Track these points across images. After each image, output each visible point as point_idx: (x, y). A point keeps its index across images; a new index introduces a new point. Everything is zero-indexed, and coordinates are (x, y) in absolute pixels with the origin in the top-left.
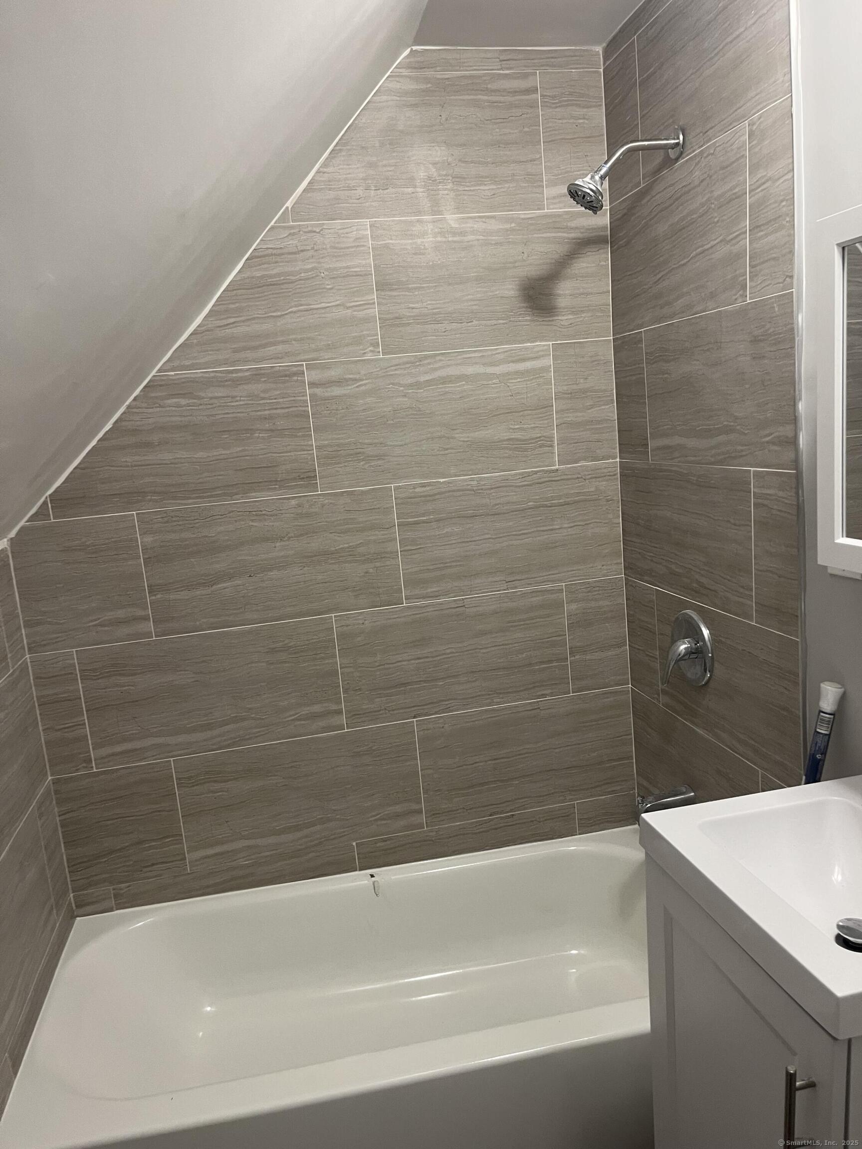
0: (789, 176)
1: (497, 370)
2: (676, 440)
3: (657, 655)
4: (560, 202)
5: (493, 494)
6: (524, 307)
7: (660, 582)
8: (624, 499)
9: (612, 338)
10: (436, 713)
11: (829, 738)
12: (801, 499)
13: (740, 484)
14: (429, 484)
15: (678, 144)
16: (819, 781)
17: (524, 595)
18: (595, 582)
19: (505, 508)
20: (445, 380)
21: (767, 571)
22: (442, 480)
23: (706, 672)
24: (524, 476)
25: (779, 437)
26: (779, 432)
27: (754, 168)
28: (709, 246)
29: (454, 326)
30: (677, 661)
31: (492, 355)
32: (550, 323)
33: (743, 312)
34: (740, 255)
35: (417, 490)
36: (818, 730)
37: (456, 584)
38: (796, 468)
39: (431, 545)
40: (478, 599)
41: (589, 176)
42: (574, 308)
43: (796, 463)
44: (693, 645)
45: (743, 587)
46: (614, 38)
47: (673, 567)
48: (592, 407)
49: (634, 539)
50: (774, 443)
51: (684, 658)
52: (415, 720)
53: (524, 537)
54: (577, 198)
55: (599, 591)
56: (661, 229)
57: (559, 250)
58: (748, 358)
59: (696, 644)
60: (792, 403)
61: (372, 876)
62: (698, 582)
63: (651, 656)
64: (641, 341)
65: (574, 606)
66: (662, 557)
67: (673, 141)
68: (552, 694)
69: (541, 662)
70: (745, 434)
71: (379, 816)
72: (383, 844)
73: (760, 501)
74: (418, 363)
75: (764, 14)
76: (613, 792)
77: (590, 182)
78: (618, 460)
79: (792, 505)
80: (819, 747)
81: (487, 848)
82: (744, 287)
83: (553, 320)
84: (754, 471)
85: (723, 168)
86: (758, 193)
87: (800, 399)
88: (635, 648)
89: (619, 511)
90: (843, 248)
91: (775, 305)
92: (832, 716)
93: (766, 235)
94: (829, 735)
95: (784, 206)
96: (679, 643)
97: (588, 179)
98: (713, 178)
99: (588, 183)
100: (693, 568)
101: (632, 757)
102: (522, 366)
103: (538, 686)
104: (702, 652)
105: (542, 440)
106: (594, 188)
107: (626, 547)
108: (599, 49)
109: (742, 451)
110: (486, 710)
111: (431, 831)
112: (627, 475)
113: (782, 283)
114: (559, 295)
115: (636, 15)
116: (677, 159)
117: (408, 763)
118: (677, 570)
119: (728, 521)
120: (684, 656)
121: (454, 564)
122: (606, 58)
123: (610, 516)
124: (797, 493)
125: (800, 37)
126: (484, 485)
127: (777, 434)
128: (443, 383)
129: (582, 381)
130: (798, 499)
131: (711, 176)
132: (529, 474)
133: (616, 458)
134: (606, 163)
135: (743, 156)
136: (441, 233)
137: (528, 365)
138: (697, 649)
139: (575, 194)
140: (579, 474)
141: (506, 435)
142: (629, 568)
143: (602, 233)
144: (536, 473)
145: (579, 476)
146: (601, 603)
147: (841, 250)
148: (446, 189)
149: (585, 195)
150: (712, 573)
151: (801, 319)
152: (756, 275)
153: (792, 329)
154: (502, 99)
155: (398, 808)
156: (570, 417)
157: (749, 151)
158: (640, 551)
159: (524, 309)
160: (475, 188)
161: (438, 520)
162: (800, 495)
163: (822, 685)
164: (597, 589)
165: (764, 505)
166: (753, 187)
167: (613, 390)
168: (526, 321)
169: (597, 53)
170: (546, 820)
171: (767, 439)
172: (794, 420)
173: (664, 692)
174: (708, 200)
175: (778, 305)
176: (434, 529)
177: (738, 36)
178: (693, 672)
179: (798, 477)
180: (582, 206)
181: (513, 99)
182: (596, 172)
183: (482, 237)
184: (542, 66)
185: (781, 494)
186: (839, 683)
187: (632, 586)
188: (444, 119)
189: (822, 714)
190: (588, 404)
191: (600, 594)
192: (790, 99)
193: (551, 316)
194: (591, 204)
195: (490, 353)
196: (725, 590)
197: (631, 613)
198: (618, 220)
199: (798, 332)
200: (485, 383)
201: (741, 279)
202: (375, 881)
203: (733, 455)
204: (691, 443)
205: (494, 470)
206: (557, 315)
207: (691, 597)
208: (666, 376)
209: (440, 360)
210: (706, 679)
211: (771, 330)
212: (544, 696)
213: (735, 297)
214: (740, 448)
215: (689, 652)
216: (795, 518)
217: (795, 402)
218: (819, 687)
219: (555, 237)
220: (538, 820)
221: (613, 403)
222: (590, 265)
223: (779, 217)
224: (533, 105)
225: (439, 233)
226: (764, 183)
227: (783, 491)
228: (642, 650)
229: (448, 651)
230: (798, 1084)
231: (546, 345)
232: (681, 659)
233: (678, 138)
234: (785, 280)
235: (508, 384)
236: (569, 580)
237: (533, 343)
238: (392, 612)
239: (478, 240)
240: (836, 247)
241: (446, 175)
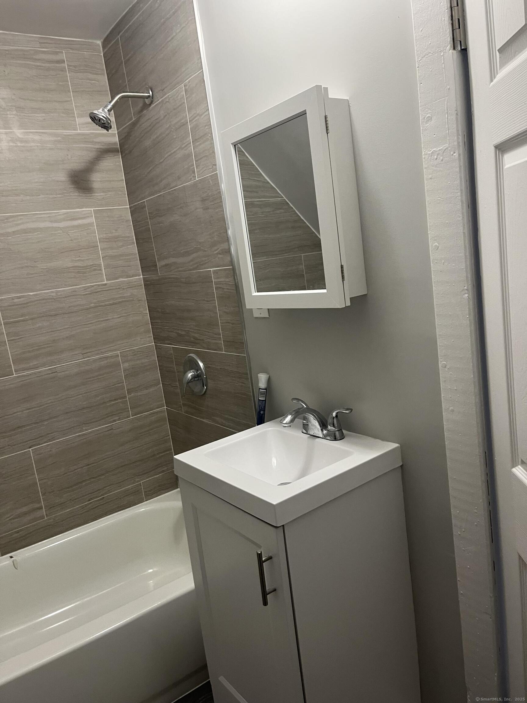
0: (207, 113)
1: (62, 225)
2: (172, 260)
3: (177, 385)
4: (87, 127)
5: (68, 301)
6: (72, 187)
7: (174, 342)
8: (148, 299)
9: (128, 207)
10: (45, 443)
11: (265, 402)
12: (236, 281)
13: (206, 279)
14: (23, 297)
15: (149, 96)
16: (264, 423)
17: (95, 361)
18: (138, 349)
19: (76, 308)
20: (25, 231)
21: (227, 322)
22: (31, 294)
23: (203, 386)
24: (86, 289)
25: (222, 250)
26: (221, 247)
27: (190, 109)
28: (173, 151)
29: (28, 197)
30: (188, 383)
31: (56, 216)
32: (90, 197)
33: (195, 185)
34: (190, 155)
35: (16, 300)
36: (260, 399)
37: (49, 358)
38: (232, 266)
39: (29, 335)
40: (65, 366)
41: (101, 109)
42: (104, 189)
43: (232, 263)
44: (196, 373)
45: (216, 334)
46: (107, 36)
47: (180, 332)
48: (123, 246)
49: (157, 321)
50: (220, 254)
51: (192, 381)
52: (31, 449)
53: (90, 325)
54: (95, 121)
55: (140, 354)
56: (148, 143)
57: (89, 156)
58: (202, 210)
59: (197, 372)
60: (225, 231)
61: (11, 557)
62: (194, 338)
63: (175, 386)
64: (145, 207)
65: (126, 365)
66: (173, 327)
67: (146, 95)
68: (119, 419)
69: (110, 401)
70: (206, 251)
71: (12, 517)
72: (16, 535)
73: (218, 286)
74: (5, 221)
75: (184, 27)
76: (163, 471)
77: (102, 112)
78: (142, 277)
79: (233, 285)
80: (261, 407)
81: (89, 522)
82: (194, 172)
83: (91, 196)
84: (212, 270)
85: (175, 109)
86: (194, 122)
87: (229, 228)
88: (165, 384)
89: (146, 306)
90: (235, 145)
91: (210, 180)
92: (265, 390)
93: (200, 144)
94: (265, 400)
95: (207, 129)
96: (187, 373)
97: (101, 110)
98: (170, 115)
99: (101, 113)
100: (191, 330)
101: (171, 449)
102: (76, 223)
103: (110, 416)
104: (200, 376)
105: (94, 267)
106: (105, 116)
107: (153, 327)
108: (99, 42)
109: (205, 260)
110: (79, 436)
111: (50, 519)
112: (148, 284)
113: (212, 168)
114: (94, 181)
115: (118, 25)
116: (150, 105)
117: (29, 478)
118: (182, 333)
119: (204, 300)
120: (191, 379)
121: (46, 346)
122: (104, 47)
123: (142, 309)
124: (234, 278)
125: (203, 40)
126: (60, 295)
127: (221, 248)
128: (26, 233)
129: (114, 231)
130: (235, 281)
131: (169, 114)
132: (89, 287)
133: (140, 276)
134: (110, 102)
135: (184, 103)
136: (12, 140)
137: (80, 222)
138: (198, 375)
139: (94, 118)
140: (120, 286)
141: (70, 265)
142: (157, 338)
143: (114, 147)
144: (93, 286)
145: (120, 287)
146: (143, 361)
147: (234, 146)
148: (12, 114)
149: (100, 120)
150: (200, 330)
151: (223, 186)
152: (199, 166)
153: (220, 192)
154: (43, 65)
155: (25, 509)
156: (110, 252)
157: (186, 100)
158: (161, 327)
159: (72, 189)
160: (31, 115)
161: (32, 319)
162: (236, 278)
163: (258, 375)
164: (140, 353)
165: (220, 288)
166: (191, 119)
167: (133, 237)
168: (75, 196)
169: (98, 45)
170: (125, 496)
171: (216, 252)
172: (228, 240)
173: (184, 405)
174: (170, 126)
175: (212, 180)
176: (30, 324)
177: (172, 38)
178: (197, 388)
179: (234, 269)
180: (99, 126)
181: (50, 65)
182: (105, 107)
183: (39, 144)
184: (66, 48)
185: (227, 280)
186: (266, 373)
187: (159, 348)
188: (7, 73)
189: (260, 390)
190: (120, 245)
191: (141, 356)
192: (202, 72)
193: (91, 193)
194: (106, 126)
195: (54, 215)
196: (208, 338)
197: (161, 364)
198: (123, 139)
199: (223, 193)
200: (53, 232)
201: (192, 167)
202: (14, 560)
203: (201, 263)
204: (180, 260)
205: (66, 286)
206: (94, 193)
207: (191, 347)
208: (161, 225)
209: (21, 219)
210: (204, 390)
211: (210, 194)
212: (115, 421)
213: (190, 178)
214: (204, 259)
215: (194, 377)
216: (235, 291)
217: (226, 230)
218: (258, 376)
219: (87, 147)
220: (120, 497)
221: (134, 244)
222: (110, 165)
223: (205, 134)
224: (63, 70)
225: (10, 140)
226: (195, 117)
227: (228, 278)
228: (169, 384)
229: (49, 402)
230: (263, 559)
231: (90, 210)
232: (190, 381)
233: (149, 93)
234: (213, 167)
235: (69, 234)
236: (121, 349)
237: (81, 208)
238: (6, 381)
239: (37, 146)
240: (231, 145)
241: (11, 106)
